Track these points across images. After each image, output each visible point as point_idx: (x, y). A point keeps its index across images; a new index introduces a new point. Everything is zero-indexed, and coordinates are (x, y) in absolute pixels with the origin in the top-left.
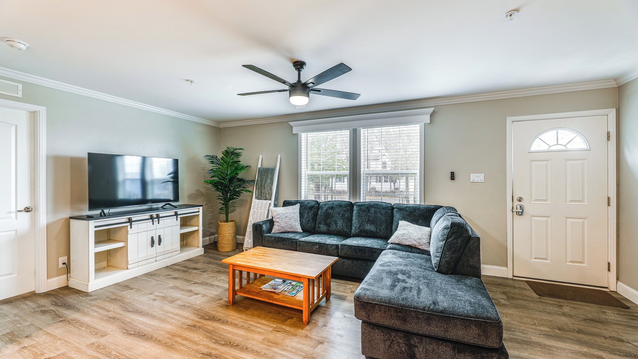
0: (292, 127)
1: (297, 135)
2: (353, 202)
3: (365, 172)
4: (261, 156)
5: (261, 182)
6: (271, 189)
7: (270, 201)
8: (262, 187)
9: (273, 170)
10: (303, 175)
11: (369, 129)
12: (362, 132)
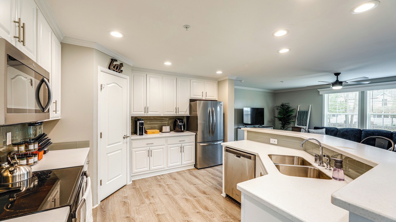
0: (319, 92)
1: (322, 95)
2: (362, 129)
3: (370, 114)
4: (299, 106)
5: (300, 117)
6: (306, 121)
7: (306, 127)
8: (300, 120)
9: (307, 112)
10: (325, 115)
11: (373, 91)
12: (368, 93)
